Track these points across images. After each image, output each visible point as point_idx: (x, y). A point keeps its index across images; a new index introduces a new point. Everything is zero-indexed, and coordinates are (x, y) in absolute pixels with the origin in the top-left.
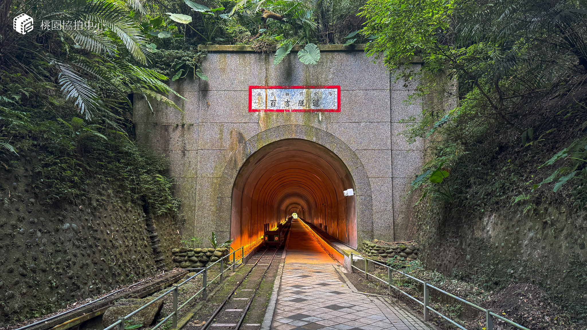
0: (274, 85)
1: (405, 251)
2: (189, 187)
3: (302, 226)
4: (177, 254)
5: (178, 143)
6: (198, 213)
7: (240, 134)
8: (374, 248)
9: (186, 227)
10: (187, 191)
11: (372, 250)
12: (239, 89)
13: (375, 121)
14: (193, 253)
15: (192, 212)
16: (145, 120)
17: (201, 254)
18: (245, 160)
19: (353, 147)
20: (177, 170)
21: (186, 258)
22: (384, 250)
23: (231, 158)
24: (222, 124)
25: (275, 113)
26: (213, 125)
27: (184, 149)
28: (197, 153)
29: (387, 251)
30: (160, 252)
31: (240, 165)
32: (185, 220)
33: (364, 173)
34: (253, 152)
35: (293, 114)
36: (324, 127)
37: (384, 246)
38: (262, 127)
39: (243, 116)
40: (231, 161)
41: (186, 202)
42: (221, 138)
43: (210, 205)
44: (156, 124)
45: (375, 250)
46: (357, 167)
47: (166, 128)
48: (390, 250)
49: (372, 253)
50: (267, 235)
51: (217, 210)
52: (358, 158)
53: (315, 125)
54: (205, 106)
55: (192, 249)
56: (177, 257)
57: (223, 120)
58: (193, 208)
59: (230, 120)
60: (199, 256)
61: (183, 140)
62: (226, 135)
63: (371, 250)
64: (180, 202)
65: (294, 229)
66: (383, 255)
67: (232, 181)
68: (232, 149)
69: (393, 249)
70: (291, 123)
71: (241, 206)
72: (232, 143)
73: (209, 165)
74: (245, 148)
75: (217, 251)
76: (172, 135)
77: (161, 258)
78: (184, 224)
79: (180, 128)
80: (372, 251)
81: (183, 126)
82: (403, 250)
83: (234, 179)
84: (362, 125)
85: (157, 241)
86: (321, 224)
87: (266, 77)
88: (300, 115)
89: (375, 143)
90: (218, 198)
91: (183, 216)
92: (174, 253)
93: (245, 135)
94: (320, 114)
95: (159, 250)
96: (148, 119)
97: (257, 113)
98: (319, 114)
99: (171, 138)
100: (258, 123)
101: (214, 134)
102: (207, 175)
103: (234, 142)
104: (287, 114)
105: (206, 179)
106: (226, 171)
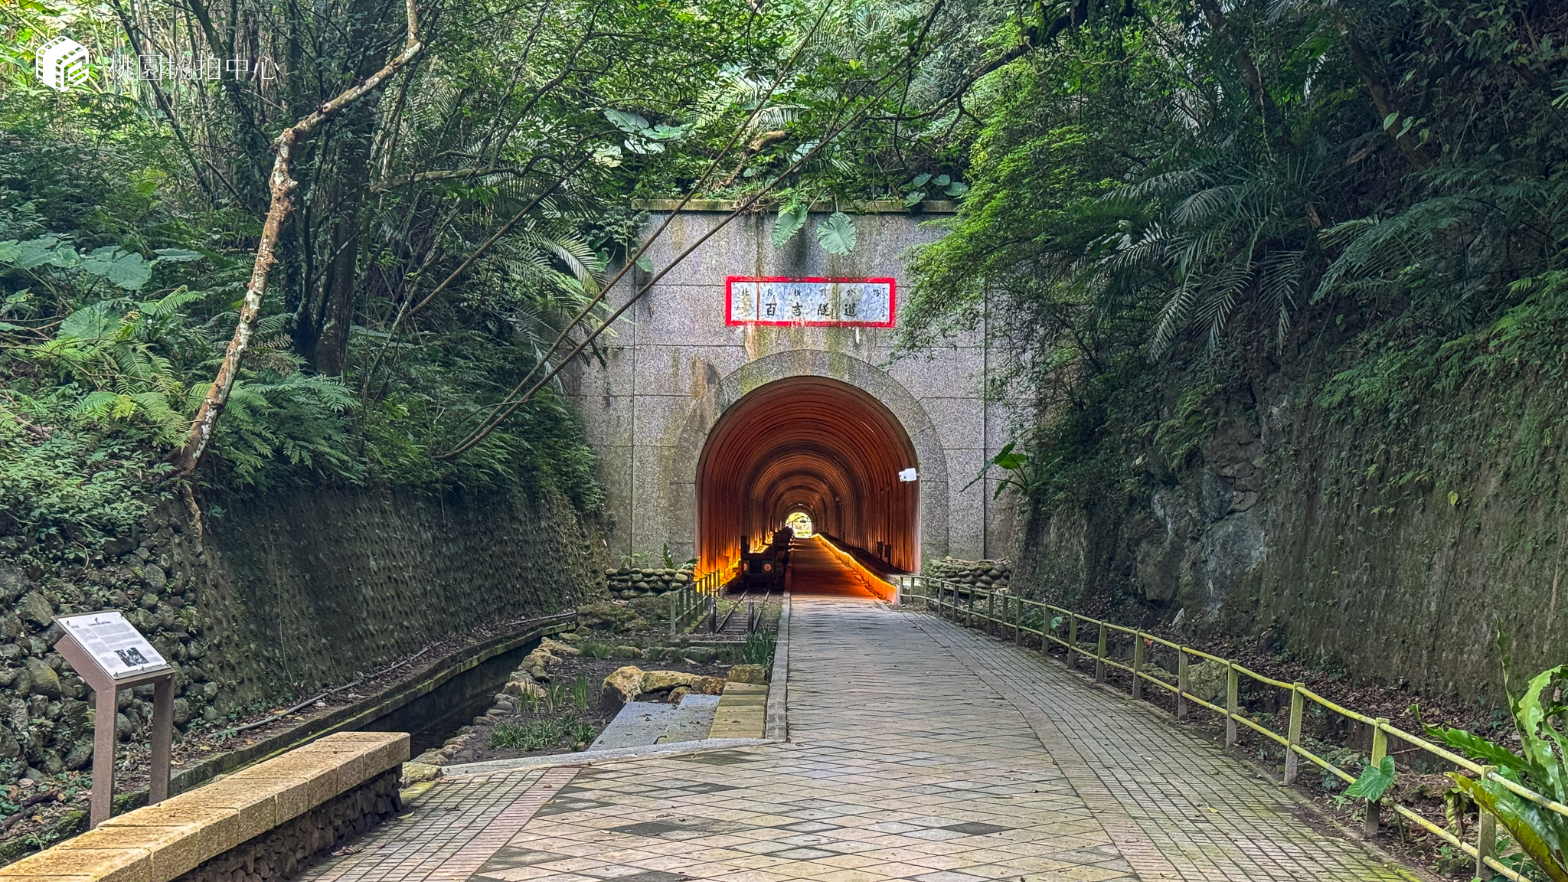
0: (772, 274)
1: (990, 573)
2: (618, 463)
4: (615, 577)
5: (595, 382)
6: (637, 510)
7: (711, 367)
9: (618, 534)
10: (615, 471)
12: (707, 281)
14: (640, 575)
15: (625, 508)
17: (654, 578)
18: (719, 415)
19: (917, 392)
21: (630, 583)
23: (695, 411)
24: (676, 348)
25: (775, 329)
26: (661, 349)
27: (608, 393)
28: (632, 401)
31: (710, 424)
32: (613, 523)
33: (935, 439)
34: (733, 401)
35: (808, 331)
36: (864, 354)
37: (959, 566)
38: (752, 354)
39: (716, 333)
40: (693, 416)
41: (615, 490)
42: (675, 375)
43: (659, 497)
46: (923, 430)
48: (967, 573)
50: (746, 560)
51: (670, 506)
52: (925, 413)
53: (848, 350)
54: (646, 313)
55: (638, 569)
56: (615, 583)
57: (677, 340)
58: (627, 501)
59: (692, 341)
60: (651, 581)
61: (605, 377)
62: (685, 368)
67: (697, 453)
68: (696, 394)
69: (971, 571)
70: (805, 347)
72: (696, 384)
73: (654, 423)
76: (586, 368)
78: (613, 528)
81: (605, 350)
84: (933, 352)
87: (757, 261)
88: (821, 333)
89: (956, 385)
90: (671, 483)
91: (611, 516)
92: (609, 576)
93: (719, 370)
94: (857, 331)
97: (742, 328)
98: (855, 330)
99: (583, 374)
100: (743, 347)
101: (662, 365)
102: (651, 442)
103: (700, 382)
104: (797, 331)
105: (649, 449)
106: (686, 435)
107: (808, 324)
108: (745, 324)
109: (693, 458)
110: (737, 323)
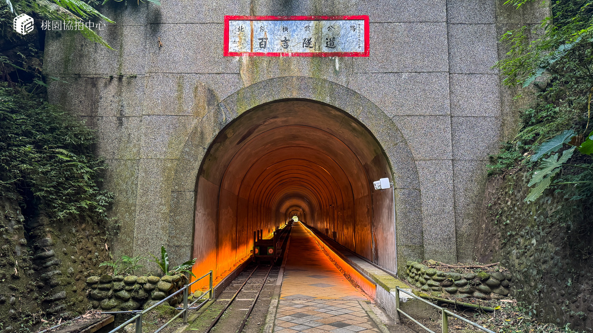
0: (264, 14)
1: (488, 282)
2: (126, 173)
3: (302, 230)
4: (96, 286)
5: (111, 105)
6: (139, 216)
7: (211, 91)
8: (434, 277)
9: (121, 238)
10: (123, 181)
11: (429, 279)
12: (209, 20)
13: (425, 71)
14: (122, 283)
15: (130, 214)
16: (62, 70)
17: (136, 286)
18: (217, 132)
19: (390, 111)
20: (109, 148)
21: (111, 292)
22: (451, 281)
23: (196, 128)
24: (181, 76)
25: (266, 59)
26: (167, 77)
27: (121, 115)
28: (141, 121)
29: (457, 282)
30: (57, 284)
31: (209, 139)
32: (119, 228)
33: (407, 152)
34: (230, 120)
35: (295, 60)
36: (342, 80)
37: (452, 274)
38: (246, 80)
39: (216, 63)
40: (194, 133)
41: (121, 198)
42: (179, 98)
43: (161, 204)
44: (78, 76)
45: (435, 280)
46: (397, 144)
47: (93, 82)
48: (463, 281)
49: (430, 285)
50: (257, 246)
51: (170, 212)
52: (397, 129)
53: (330, 76)
54: (156, 47)
55: (120, 277)
56: (96, 292)
57: (182, 69)
58: (133, 208)
59: (194, 69)
60: (133, 290)
61: (120, 101)
62: (188, 92)
63: (427, 279)
64: (112, 198)
65: (294, 235)
66: (450, 289)
67: (197, 165)
68: (197, 114)
69: (468, 279)
70: (292, 74)
71: (218, 206)
72: (197, 105)
73: (159, 139)
74: (218, 112)
75: (163, 281)
76: (104, 93)
77: (59, 295)
78: (117, 233)
79: (115, 82)
80: (429, 282)
81: (120, 78)
82: (484, 281)
83: (200, 162)
84: (403, 76)
85: (52, 265)
86: (327, 230)
87: (251, 3)
88: (305, 62)
89: (424, 105)
90: (172, 192)
91: (116, 222)
92: (90, 284)
93: (218, 94)
94: (337, 60)
95: (54, 282)
96: (66, 67)
97: (237, 58)
98: (335, 60)
99: (101, 98)
100: (239, 74)
101: (168, 90)
102: (156, 155)
103: (201, 104)
104: (285, 61)
105: (154, 161)
106: (187, 149)
107: (294, 55)
108: (240, 54)
109: (193, 169)
110: (234, 54)
